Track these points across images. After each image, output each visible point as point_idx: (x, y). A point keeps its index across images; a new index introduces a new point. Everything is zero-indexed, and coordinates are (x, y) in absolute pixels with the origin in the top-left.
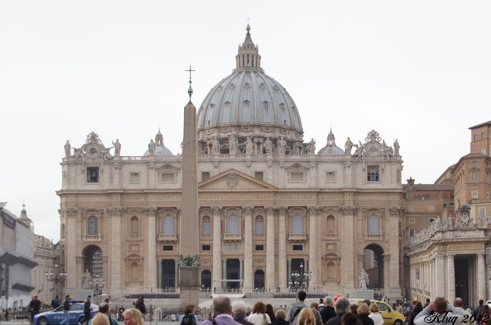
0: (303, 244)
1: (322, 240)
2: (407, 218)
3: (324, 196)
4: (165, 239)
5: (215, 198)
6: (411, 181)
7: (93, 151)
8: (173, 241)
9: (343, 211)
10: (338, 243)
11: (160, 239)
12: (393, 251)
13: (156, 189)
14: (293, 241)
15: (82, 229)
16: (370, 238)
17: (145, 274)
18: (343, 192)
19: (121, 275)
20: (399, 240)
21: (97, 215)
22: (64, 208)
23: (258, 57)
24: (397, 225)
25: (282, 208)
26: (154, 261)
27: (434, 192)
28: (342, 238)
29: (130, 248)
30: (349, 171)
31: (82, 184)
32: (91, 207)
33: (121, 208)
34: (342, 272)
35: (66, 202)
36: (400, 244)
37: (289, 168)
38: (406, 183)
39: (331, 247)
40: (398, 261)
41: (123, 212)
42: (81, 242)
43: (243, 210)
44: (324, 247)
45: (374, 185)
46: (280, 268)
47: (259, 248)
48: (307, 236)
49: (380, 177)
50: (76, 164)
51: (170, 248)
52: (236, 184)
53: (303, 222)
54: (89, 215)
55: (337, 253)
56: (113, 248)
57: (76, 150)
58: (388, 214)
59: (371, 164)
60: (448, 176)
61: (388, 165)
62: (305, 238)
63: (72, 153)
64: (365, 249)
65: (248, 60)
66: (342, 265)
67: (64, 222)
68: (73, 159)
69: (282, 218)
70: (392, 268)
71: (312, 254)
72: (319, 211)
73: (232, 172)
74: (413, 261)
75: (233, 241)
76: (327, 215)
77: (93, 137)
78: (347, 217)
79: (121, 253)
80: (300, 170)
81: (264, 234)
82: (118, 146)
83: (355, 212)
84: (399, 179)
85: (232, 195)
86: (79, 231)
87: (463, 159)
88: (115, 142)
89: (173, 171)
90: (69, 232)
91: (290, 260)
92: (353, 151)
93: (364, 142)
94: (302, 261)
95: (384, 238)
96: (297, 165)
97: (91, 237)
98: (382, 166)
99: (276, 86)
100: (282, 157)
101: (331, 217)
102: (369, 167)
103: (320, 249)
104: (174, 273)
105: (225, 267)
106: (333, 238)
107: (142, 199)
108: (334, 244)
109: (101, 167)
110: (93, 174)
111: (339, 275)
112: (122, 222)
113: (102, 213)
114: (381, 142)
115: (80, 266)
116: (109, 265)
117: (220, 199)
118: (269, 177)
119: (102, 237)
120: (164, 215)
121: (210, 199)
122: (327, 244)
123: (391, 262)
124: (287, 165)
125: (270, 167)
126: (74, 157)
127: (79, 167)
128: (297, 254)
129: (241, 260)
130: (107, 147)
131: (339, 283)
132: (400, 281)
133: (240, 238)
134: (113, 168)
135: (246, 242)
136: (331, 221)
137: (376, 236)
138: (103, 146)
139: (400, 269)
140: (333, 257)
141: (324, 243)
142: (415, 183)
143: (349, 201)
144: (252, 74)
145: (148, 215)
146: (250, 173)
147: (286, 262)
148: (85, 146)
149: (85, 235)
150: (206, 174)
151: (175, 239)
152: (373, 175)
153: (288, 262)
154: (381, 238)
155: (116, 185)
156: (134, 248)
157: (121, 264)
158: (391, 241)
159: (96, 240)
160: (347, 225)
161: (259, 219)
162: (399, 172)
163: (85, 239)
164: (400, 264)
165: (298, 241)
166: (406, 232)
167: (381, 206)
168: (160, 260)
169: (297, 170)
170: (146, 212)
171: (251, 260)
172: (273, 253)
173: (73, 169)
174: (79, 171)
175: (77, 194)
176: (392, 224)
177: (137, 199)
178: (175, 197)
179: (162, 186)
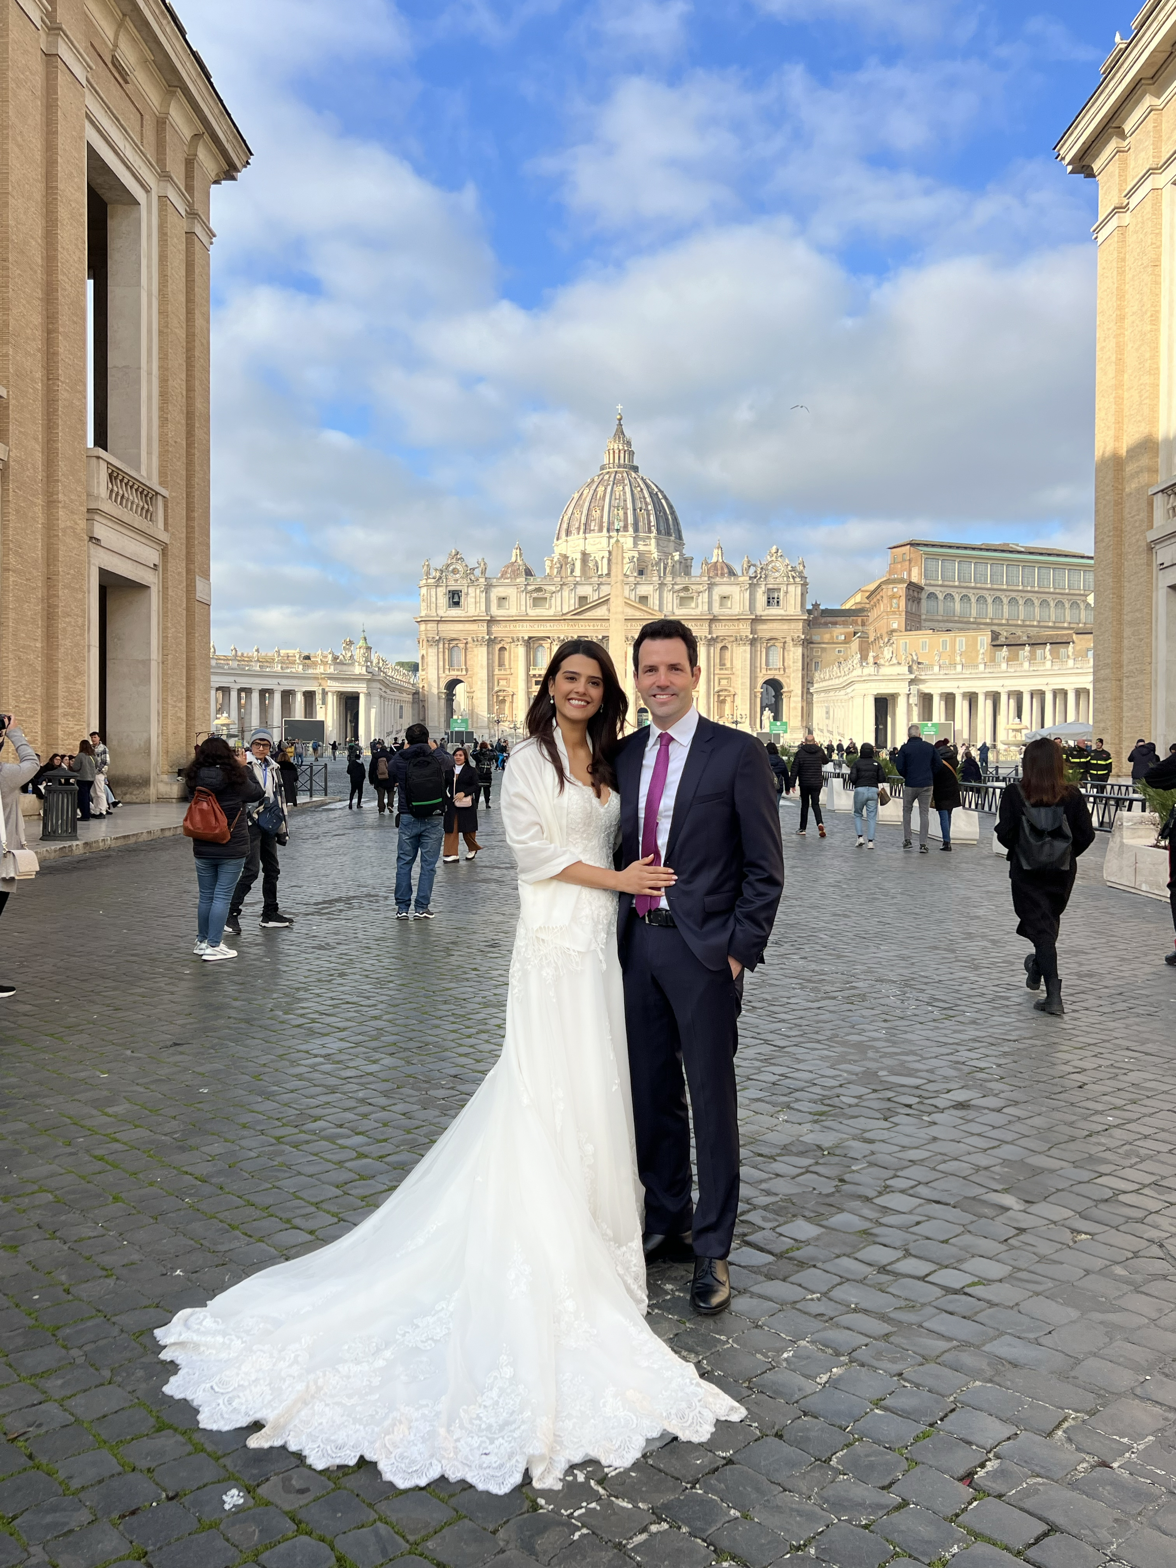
1: (715, 674)
2: (812, 649)
3: (717, 624)
5: (594, 626)
6: (816, 606)
7: (455, 571)
9: (738, 640)
10: (733, 677)
11: (532, 672)
12: (793, 686)
13: (526, 615)
15: (445, 660)
16: (769, 672)
18: (739, 620)
20: (803, 675)
21: (460, 645)
22: (424, 636)
23: (632, 453)
24: (800, 658)
26: (525, 697)
27: (843, 619)
28: (737, 673)
29: (498, 682)
30: (746, 595)
31: (444, 610)
32: (454, 636)
33: (487, 637)
35: (426, 630)
36: (803, 678)
37: (678, 591)
38: (811, 607)
39: (724, 682)
40: (800, 699)
41: (489, 642)
42: (444, 675)
44: (716, 681)
45: (774, 611)
49: (781, 603)
50: (436, 586)
54: (451, 645)
55: (732, 690)
56: (479, 683)
57: (436, 570)
58: (790, 644)
59: (771, 586)
61: (791, 588)
63: (432, 573)
64: (764, 683)
65: (619, 457)
66: (736, 703)
67: (424, 652)
68: (433, 581)
70: (792, 705)
72: (711, 641)
74: (817, 699)
76: (720, 645)
77: (456, 555)
78: (742, 648)
79: (488, 688)
80: (689, 594)
82: (483, 566)
83: (752, 642)
84: (803, 605)
86: (441, 663)
88: (480, 560)
89: (546, 595)
90: (430, 663)
93: (763, 561)
95: (784, 670)
96: (686, 589)
97: (453, 670)
98: (783, 588)
99: (652, 489)
100: (669, 579)
101: (724, 648)
102: (769, 590)
103: (712, 684)
106: (726, 672)
107: (511, 626)
108: (727, 679)
109: (464, 590)
110: (455, 598)
112: (488, 653)
113: (467, 643)
115: (443, 702)
116: (475, 701)
117: (599, 627)
118: (654, 601)
119: (467, 670)
120: (536, 645)
121: (588, 628)
123: (792, 698)
124: (677, 587)
125: (656, 590)
126: (434, 578)
127: (439, 589)
130: (470, 566)
134: (478, 591)
136: (724, 653)
137: (776, 669)
138: (466, 565)
139: (802, 707)
140: (726, 693)
141: (716, 678)
142: (822, 607)
143: (745, 629)
144: (625, 475)
145: (517, 645)
146: (634, 596)
148: (447, 566)
149: (447, 667)
150: (583, 599)
152: (774, 600)
154: (782, 672)
155: (482, 611)
156: (502, 683)
158: (792, 675)
159: (459, 673)
160: (742, 657)
162: (803, 595)
163: (447, 672)
164: (803, 700)
166: (809, 668)
167: (782, 635)
170: (515, 641)
173: (432, 591)
174: (440, 595)
175: (438, 621)
176: (796, 654)
177: (506, 627)
178: (548, 625)
179: (533, 612)
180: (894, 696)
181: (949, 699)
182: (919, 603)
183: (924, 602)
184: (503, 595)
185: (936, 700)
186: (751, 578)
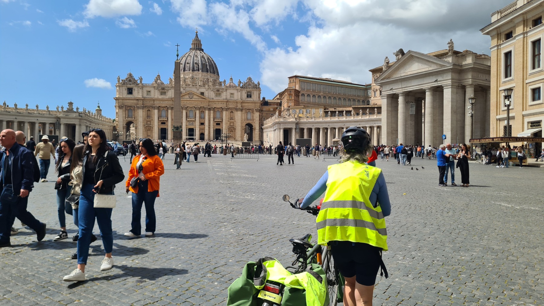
0: (220, 123)
1: (228, 121)
2: (262, 113)
3: (229, 103)
4: (162, 119)
5: (184, 103)
6: (264, 98)
7: (130, 81)
8: (165, 120)
9: (237, 110)
10: (235, 122)
11: (160, 119)
12: (256, 126)
13: (158, 98)
14: (216, 121)
15: (126, 114)
16: (248, 121)
17: (153, 134)
18: (237, 102)
19: (143, 134)
20: (259, 122)
21: (132, 108)
22: (117, 105)
23: (201, 45)
24: (258, 116)
25: (212, 108)
26: (158, 128)
27: (273, 103)
28: (236, 121)
29: (147, 123)
30: (239, 93)
31: (125, 94)
32: (129, 105)
34: (236, 134)
35: (118, 103)
36: (259, 123)
37: (215, 91)
39: (232, 124)
41: (143, 107)
42: (125, 120)
43: (196, 108)
44: (229, 124)
45: (249, 99)
46: (211, 132)
47: (202, 124)
48: (222, 119)
49: (252, 96)
50: (122, 86)
51: (164, 123)
52: (193, 97)
53: (220, 114)
54: (128, 108)
55: (235, 127)
56: (139, 123)
57: (122, 80)
58: (255, 111)
60: (278, 97)
61: (255, 92)
62: (221, 120)
63: (121, 82)
64: (246, 125)
65: (197, 46)
66: (236, 132)
67: (117, 111)
68: (121, 84)
69: (212, 112)
70: (256, 133)
71: (224, 128)
72: (227, 109)
73: (191, 92)
74: (264, 131)
75: (191, 121)
76: (230, 111)
77: (130, 75)
78: (238, 112)
79: (143, 125)
80: (219, 92)
81: (204, 118)
82: (141, 79)
83: (242, 110)
84: (259, 97)
85: (190, 101)
86: (124, 115)
87: (286, 90)
88: (140, 77)
89: (165, 91)
90: (119, 115)
91: (215, 129)
92: (241, 85)
93: (245, 82)
94: (220, 130)
96: (218, 90)
97: (129, 118)
98: (252, 92)
99: (208, 57)
100: (211, 86)
101: (232, 112)
102: (248, 92)
103: (227, 125)
104: (166, 134)
105: (188, 131)
106: (233, 121)
107: (152, 102)
109: (134, 88)
110: (130, 91)
111: (235, 135)
112: (143, 112)
113: (134, 108)
114: (253, 82)
115: (125, 130)
116: (138, 130)
117: (186, 103)
118: (206, 94)
119: (134, 118)
120: (161, 109)
122: (231, 123)
123: (256, 130)
125: (207, 90)
126: (122, 83)
127: (124, 87)
128: (218, 127)
129: (194, 129)
130: (136, 79)
131: (235, 139)
132: (259, 138)
133: (194, 120)
134: (139, 88)
135: (197, 121)
136: (232, 114)
137: (250, 120)
138: (134, 79)
139: (259, 133)
140: (232, 128)
141: (229, 123)
142: (266, 99)
143: (239, 106)
144: (198, 52)
145: (154, 109)
146: (198, 92)
147: (213, 130)
148: (127, 79)
149: (127, 117)
151: (166, 119)
152: (249, 96)
153: (214, 130)
154: (252, 121)
155: (140, 96)
156: (148, 123)
157: (143, 130)
158: (256, 122)
159: (131, 119)
160: (238, 115)
161: (202, 112)
162: (259, 94)
163: (127, 119)
164: (259, 131)
165: (218, 121)
166: (261, 119)
167: (253, 108)
168: (160, 128)
169: (218, 92)
170: (154, 108)
171: (199, 129)
172: (208, 126)
173: (121, 88)
174: (124, 89)
175: (123, 99)
176: (257, 115)
177: (150, 102)
178: (166, 102)
179: (161, 97)
180: (290, 129)
181: (310, 130)
182: (299, 97)
183: (300, 97)
184: (149, 90)
185: (305, 131)
186: (241, 87)
